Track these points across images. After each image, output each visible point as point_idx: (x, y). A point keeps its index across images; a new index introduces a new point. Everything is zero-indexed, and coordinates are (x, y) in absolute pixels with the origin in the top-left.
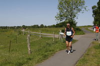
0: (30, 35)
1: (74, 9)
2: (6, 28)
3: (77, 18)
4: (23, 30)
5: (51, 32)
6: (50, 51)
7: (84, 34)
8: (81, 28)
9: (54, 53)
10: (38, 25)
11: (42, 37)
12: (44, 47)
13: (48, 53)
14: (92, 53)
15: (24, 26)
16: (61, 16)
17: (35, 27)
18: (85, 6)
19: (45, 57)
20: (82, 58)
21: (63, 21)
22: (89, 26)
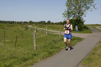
2: (13, 22)
3: (85, 16)
4: (30, 26)
5: (58, 29)
6: (56, 48)
7: (91, 33)
8: (88, 27)
9: (60, 50)
10: (45, 22)
11: (48, 34)
12: (50, 44)
13: (53, 50)
14: (99, 52)
15: (30, 21)
16: (69, 13)
18: (94, 4)
19: (51, 54)
20: (88, 56)
21: (71, 18)
22: (97, 25)
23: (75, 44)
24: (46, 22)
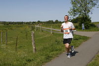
0: (42, 31)
1: (89, 3)
2: (22, 23)
3: (92, 13)
8: (96, 25)
10: (52, 21)
11: (53, 33)
17: (50, 23)
23: (80, 44)
24: (54, 21)
